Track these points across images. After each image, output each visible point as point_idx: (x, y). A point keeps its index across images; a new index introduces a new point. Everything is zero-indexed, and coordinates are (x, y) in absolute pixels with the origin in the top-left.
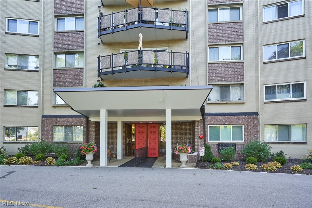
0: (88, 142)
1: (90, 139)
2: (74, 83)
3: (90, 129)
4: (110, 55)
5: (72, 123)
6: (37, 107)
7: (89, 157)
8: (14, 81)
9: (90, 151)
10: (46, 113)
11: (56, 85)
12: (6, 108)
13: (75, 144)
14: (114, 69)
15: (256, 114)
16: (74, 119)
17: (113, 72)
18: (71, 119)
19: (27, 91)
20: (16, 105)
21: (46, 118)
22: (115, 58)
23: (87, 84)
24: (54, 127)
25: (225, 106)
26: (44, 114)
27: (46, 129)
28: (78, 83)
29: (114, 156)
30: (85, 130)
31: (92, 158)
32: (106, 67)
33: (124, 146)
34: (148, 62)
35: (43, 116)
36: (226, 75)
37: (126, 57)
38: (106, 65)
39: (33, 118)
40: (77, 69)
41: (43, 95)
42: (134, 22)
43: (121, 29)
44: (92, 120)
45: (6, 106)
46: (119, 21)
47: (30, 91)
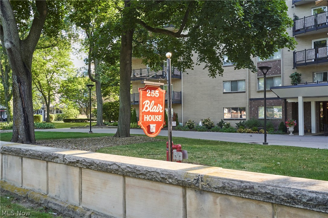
0: (286, 118)
1: (288, 116)
2: (273, 72)
3: (288, 108)
4: (304, 51)
5: (273, 104)
6: (244, 92)
7: (291, 129)
8: (229, 74)
9: (292, 125)
10: (252, 97)
11: (260, 75)
12: (225, 94)
13: (275, 120)
14: (307, 61)
16: (274, 100)
17: (306, 64)
18: (272, 101)
19: (237, 81)
20: (230, 92)
21: (252, 101)
22: (308, 53)
23: (284, 72)
24: (258, 108)
26: (251, 98)
27: (253, 109)
28: (276, 72)
29: (309, 131)
30: (283, 109)
31: (293, 130)
32: (300, 60)
33: (318, 122)
35: (250, 100)
37: (317, 52)
38: (300, 58)
39: (242, 101)
40: (275, 61)
41: (249, 83)
42: (322, 24)
43: (312, 30)
44: (289, 101)
45: (224, 93)
46: (310, 23)
47: (239, 80)
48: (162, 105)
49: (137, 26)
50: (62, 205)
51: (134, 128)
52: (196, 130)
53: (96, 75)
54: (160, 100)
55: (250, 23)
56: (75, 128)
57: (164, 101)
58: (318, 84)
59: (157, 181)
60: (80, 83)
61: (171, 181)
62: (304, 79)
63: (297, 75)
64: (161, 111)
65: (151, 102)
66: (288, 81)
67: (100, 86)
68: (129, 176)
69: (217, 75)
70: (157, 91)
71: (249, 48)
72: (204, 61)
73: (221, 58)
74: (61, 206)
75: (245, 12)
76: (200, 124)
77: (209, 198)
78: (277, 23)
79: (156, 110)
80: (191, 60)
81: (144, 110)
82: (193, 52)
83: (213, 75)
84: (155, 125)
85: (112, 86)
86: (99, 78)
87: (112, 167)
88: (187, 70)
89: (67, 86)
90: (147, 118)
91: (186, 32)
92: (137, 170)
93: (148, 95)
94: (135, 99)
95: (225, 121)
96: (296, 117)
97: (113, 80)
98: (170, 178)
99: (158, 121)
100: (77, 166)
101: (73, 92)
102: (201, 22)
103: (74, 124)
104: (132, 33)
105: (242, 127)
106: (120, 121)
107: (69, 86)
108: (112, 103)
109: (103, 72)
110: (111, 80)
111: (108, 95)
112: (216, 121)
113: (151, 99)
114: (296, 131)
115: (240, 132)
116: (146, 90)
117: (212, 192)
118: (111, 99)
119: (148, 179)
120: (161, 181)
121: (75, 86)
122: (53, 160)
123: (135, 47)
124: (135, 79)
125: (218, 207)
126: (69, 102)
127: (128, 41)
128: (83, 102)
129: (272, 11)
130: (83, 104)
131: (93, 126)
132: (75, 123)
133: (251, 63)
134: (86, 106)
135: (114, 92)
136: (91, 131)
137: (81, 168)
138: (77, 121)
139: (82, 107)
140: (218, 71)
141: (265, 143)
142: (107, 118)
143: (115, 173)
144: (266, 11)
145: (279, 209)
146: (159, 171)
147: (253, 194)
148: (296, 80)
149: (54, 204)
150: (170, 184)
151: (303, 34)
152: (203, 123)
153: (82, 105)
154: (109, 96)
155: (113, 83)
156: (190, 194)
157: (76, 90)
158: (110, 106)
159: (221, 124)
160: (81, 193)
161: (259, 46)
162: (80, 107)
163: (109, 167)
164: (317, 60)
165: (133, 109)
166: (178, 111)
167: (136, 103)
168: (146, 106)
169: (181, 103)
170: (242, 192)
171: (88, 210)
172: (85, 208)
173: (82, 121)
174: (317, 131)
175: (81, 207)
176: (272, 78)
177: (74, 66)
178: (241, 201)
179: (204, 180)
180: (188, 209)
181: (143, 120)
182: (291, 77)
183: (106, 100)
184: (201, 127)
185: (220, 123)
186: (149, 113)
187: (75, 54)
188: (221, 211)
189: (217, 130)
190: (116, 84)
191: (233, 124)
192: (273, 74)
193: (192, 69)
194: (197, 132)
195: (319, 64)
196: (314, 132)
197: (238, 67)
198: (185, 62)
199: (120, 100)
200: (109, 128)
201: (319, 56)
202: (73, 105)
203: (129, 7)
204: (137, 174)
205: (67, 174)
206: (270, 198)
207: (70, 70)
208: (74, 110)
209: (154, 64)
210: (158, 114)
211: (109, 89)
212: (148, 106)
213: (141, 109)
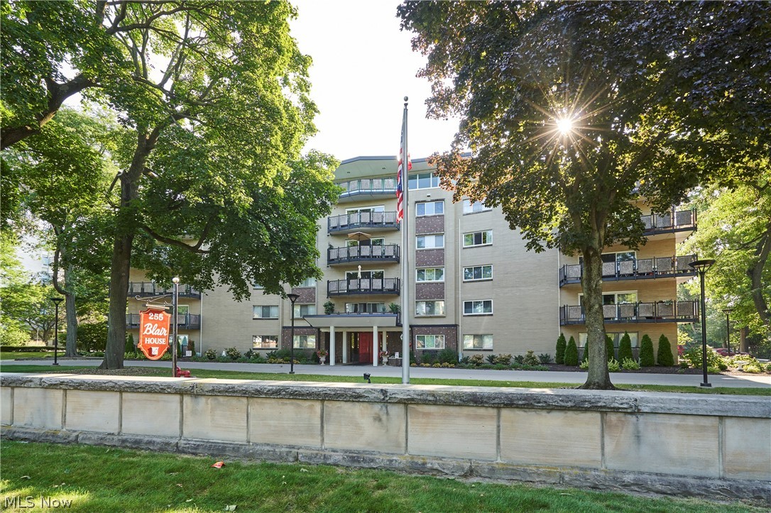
0: (319, 348)
1: (321, 346)
2: (308, 300)
3: (321, 338)
4: (337, 281)
5: (306, 333)
6: (277, 319)
7: (323, 359)
8: (260, 298)
9: (324, 355)
10: (285, 325)
12: (256, 320)
13: (309, 350)
14: (340, 292)
15: (456, 326)
16: (308, 329)
17: (339, 294)
18: (305, 330)
19: (269, 306)
20: (261, 318)
21: (286, 329)
22: (341, 283)
23: (319, 301)
24: (292, 336)
25: (430, 319)
28: (311, 300)
29: (340, 361)
30: (317, 339)
31: (324, 360)
32: (333, 290)
33: (349, 352)
34: (365, 288)
35: (283, 327)
36: (430, 293)
37: (348, 283)
38: (333, 288)
39: (274, 328)
40: (310, 288)
41: (283, 310)
42: (354, 257)
43: (345, 261)
44: (322, 330)
45: (254, 319)
46: (343, 255)
47: (272, 306)
48: (167, 329)
49: (138, 231)
50: (36, 432)
51: (129, 359)
52: (218, 361)
53: (67, 285)
54: (164, 323)
55: (277, 250)
56: (23, 360)
57: (169, 325)
58: (348, 315)
59: (156, 392)
60: (33, 294)
61: (169, 390)
62: (337, 309)
63: (330, 304)
64: (165, 335)
65: (153, 325)
66: (322, 311)
67: (73, 300)
68: (127, 392)
69: (244, 299)
70: (161, 315)
71: (277, 273)
72: (227, 283)
73: (248, 280)
74: (34, 433)
75: (271, 237)
76: (224, 354)
77: (202, 400)
78: (304, 253)
79: (159, 333)
80: (212, 280)
81: (145, 332)
82: (214, 271)
83: (239, 299)
84: (158, 348)
85: (95, 301)
86: (72, 290)
87: (107, 385)
88: (206, 290)
89: (8, 296)
90: (148, 341)
91: (205, 247)
92: (136, 385)
93: (150, 318)
94: (133, 320)
95: (254, 351)
96: (328, 347)
97: (96, 293)
98: (168, 388)
99: (162, 345)
100: (60, 388)
101: (20, 306)
102: (223, 240)
103: (20, 354)
104: (130, 239)
105: (274, 357)
106: (109, 348)
107: (13, 297)
108: (94, 326)
109: (79, 281)
110: (93, 293)
111: (86, 313)
112: (243, 350)
113: (154, 322)
114: (327, 362)
115: (271, 363)
116: (148, 313)
117: (205, 395)
118: (91, 319)
119: (147, 392)
120: (160, 392)
121: (23, 297)
122: (23, 385)
123: (134, 256)
124: (133, 295)
125: (209, 406)
126: (10, 321)
127: (124, 247)
128: (37, 322)
129: (299, 241)
130: (39, 326)
131: (60, 356)
132: (23, 353)
133: (281, 289)
134: (44, 329)
135: (97, 309)
136: (56, 363)
137: (65, 390)
138: (24, 349)
139: (35, 330)
140: (244, 295)
141: (292, 372)
142: (84, 345)
143: (110, 391)
144: (294, 240)
145: (251, 400)
146: (158, 384)
147: (234, 392)
148: (330, 309)
149: (23, 433)
150: (169, 393)
151: (337, 264)
152: (228, 352)
153: (35, 327)
154: (89, 315)
155: (96, 297)
156: (187, 399)
157: (26, 304)
158: (90, 330)
159: (249, 354)
160: (64, 416)
161: (289, 273)
162: (32, 329)
163: (104, 385)
164: (349, 291)
165: (129, 334)
166: (195, 338)
167: (133, 327)
168: (147, 329)
169: (199, 329)
170: (226, 392)
171: (75, 431)
172: (69, 431)
173: (36, 349)
174: (348, 361)
175: (64, 430)
176: (307, 306)
177: (22, 267)
178: (226, 399)
179: (198, 386)
180: (184, 412)
181: (144, 342)
182: (325, 306)
183: (81, 321)
184: (225, 358)
185: (248, 352)
186: (151, 336)
187: (26, 251)
188: (212, 408)
189: (244, 361)
190: (102, 300)
191: (264, 354)
192: (308, 302)
193: (213, 290)
194: (219, 363)
195: (350, 296)
196: (344, 362)
197: (267, 292)
198: (204, 282)
199: (110, 322)
200: (88, 359)
201: (350, 288)
202: (18, 326)
203: (127, 208)
204: (136, 389)
205: (45, 398)
206: (245, 393)
207: (15, 274)
208: (20, 334)
209: (163, 279)
210: (162, 337)
211: (88, 305)
212: (150, 329)
213: (141, 331)
